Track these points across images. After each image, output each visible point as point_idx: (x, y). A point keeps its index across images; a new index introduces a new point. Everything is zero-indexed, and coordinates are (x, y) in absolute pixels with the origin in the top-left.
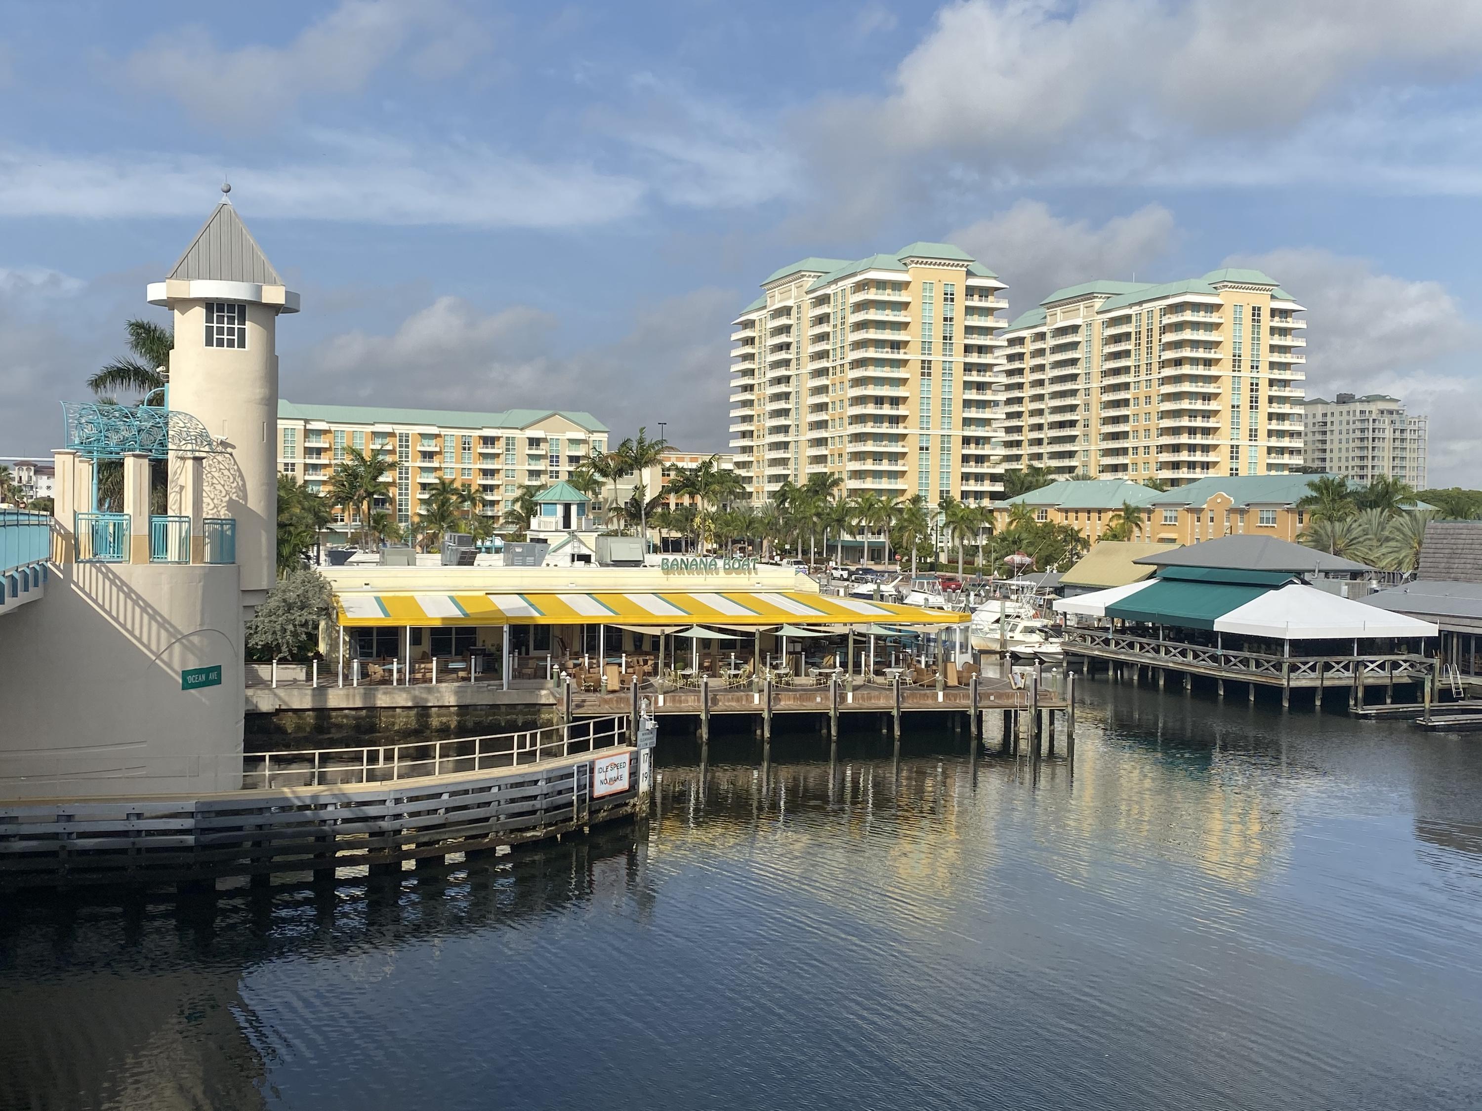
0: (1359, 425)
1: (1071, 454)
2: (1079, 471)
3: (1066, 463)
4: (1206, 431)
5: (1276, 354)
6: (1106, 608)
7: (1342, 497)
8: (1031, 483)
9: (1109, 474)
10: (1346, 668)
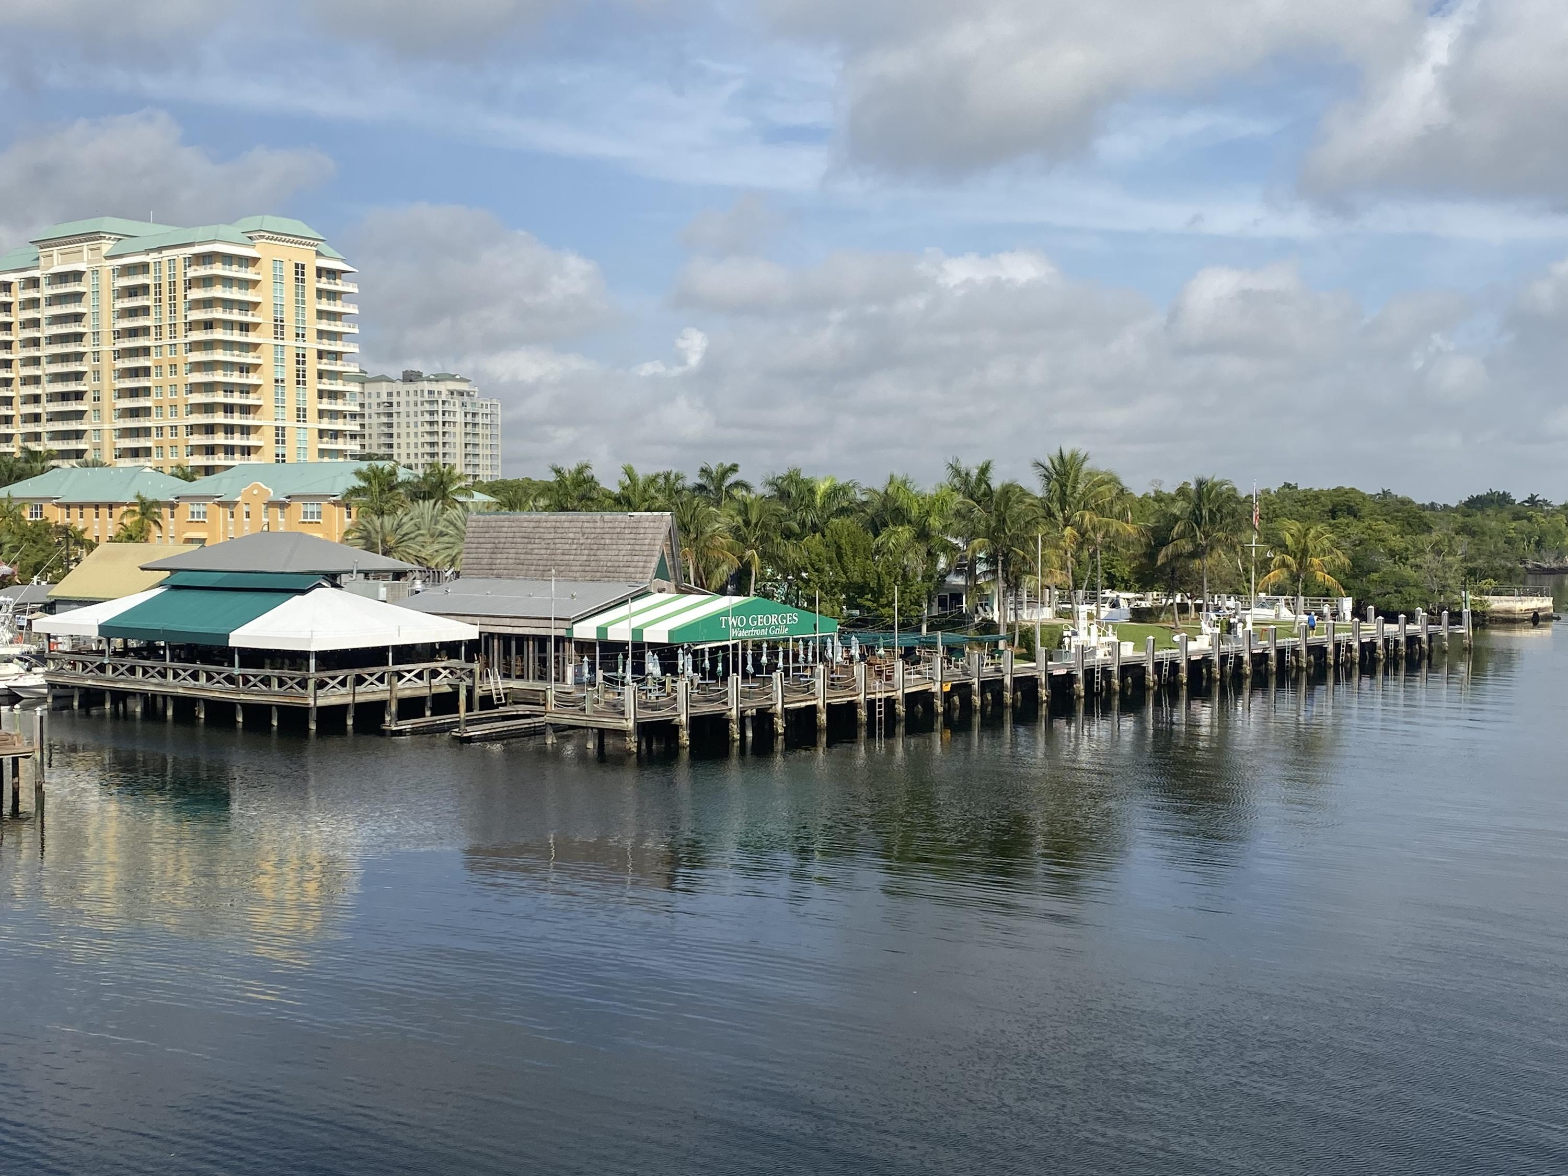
0: (427, 407)
1: (78, 435)
2: (89, 457)
3: (73, 445)
4: (246, 410)
5: (324, 321)
6: (99, 626)
7: (392, 488)
8: (23, 470)
9: (127, 460)
10: (381, 680)
